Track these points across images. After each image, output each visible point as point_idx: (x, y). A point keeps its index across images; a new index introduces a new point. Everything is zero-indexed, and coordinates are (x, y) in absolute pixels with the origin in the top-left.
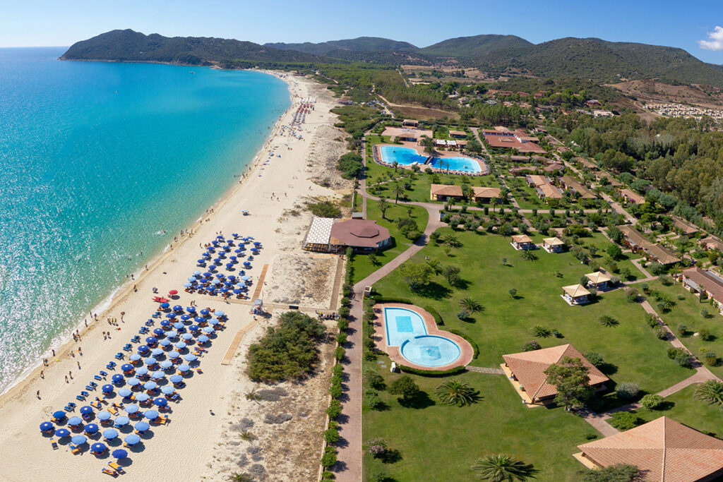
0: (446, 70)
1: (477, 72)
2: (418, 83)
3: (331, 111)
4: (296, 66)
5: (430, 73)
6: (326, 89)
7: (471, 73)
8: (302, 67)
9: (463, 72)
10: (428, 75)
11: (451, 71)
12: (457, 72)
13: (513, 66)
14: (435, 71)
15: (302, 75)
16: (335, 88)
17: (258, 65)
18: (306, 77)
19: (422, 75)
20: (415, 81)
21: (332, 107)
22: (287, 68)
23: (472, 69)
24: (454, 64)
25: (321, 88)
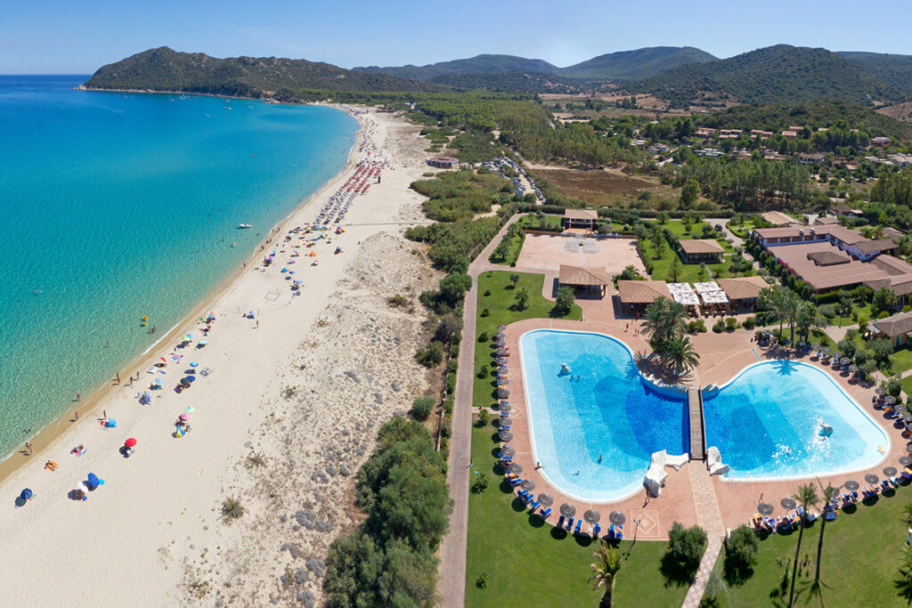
0: (607, 98)
1: (654, 99)
2: (570, 121)
3: (413, 186)
4: (383, 97)
5: (583, 104)
6: (417, 135)
7: (645, 101)
8: (392, 98)
9: (634, 100)
10: (580, 107)
11: (614, 99)
12: (625, 101)
13: (706, 89)
14: (589, 101)
15: (390, 111)
16: (433, 132)
17: (330, 96)
18: (395, 113)
19: (570, 107)
20: (563, 118)
21: (417, 176)
22: (369, 101)
23: (644, 95)
24: (613, 90)
25: (410, 133)
